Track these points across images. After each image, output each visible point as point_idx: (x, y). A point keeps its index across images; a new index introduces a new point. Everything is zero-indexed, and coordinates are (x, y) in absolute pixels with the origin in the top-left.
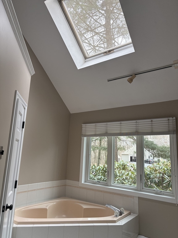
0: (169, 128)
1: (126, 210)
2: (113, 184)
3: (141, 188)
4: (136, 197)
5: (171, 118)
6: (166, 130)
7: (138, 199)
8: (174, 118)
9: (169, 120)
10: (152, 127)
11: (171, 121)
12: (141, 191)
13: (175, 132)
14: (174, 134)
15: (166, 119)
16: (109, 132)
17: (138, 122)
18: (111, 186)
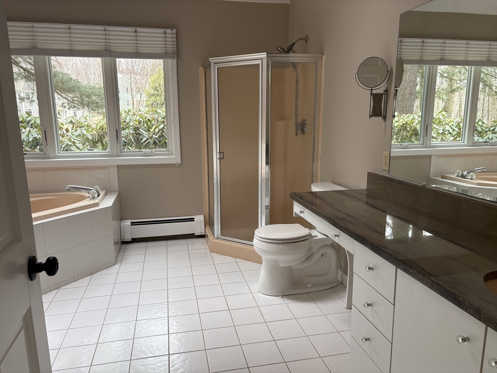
0: (166, 47)
2: (59, 153)
3: (119, 152)
4: (113, 166)
5: (169, 31)
6: (161, 50)
8: (174, 31)
9: (165, 33)
10: (137, 43)
11: (170, 36)
12: (118, 156)
13: (176, 55)
14: (173, 58)
15: (161, 31)
17: (109, 31)
18: (55, 157)
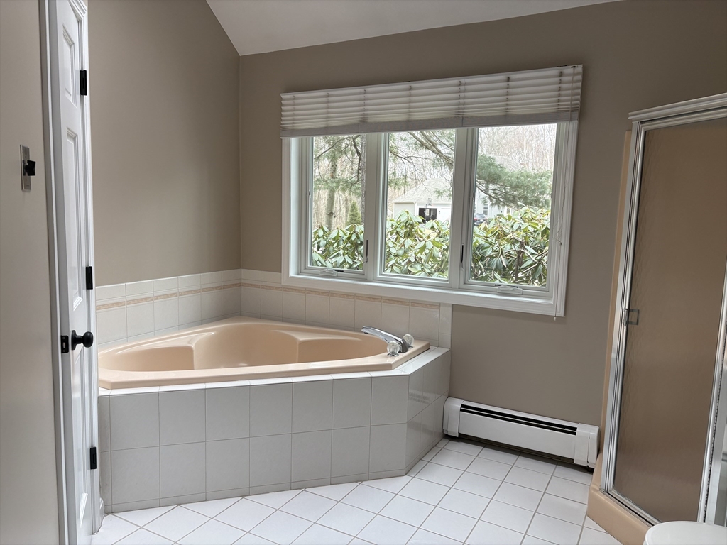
0: (559, 101)
1: (418, 338)
2: (381, 274)
3: (462, 282)
4: (445, 305)
5: (568, 70)
6: (548, 106)
7: (450, 309)
8: (580, 68)
9: (561, 74)
10: (507, 100)
11: (569, 78)
12: (459, 289)
13: (576, 114)
14: (571, 119)
15: (554, 71)
16: (372, 119)
17: (465, 84)
18: (374, 280)
